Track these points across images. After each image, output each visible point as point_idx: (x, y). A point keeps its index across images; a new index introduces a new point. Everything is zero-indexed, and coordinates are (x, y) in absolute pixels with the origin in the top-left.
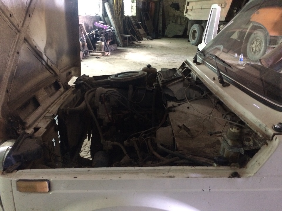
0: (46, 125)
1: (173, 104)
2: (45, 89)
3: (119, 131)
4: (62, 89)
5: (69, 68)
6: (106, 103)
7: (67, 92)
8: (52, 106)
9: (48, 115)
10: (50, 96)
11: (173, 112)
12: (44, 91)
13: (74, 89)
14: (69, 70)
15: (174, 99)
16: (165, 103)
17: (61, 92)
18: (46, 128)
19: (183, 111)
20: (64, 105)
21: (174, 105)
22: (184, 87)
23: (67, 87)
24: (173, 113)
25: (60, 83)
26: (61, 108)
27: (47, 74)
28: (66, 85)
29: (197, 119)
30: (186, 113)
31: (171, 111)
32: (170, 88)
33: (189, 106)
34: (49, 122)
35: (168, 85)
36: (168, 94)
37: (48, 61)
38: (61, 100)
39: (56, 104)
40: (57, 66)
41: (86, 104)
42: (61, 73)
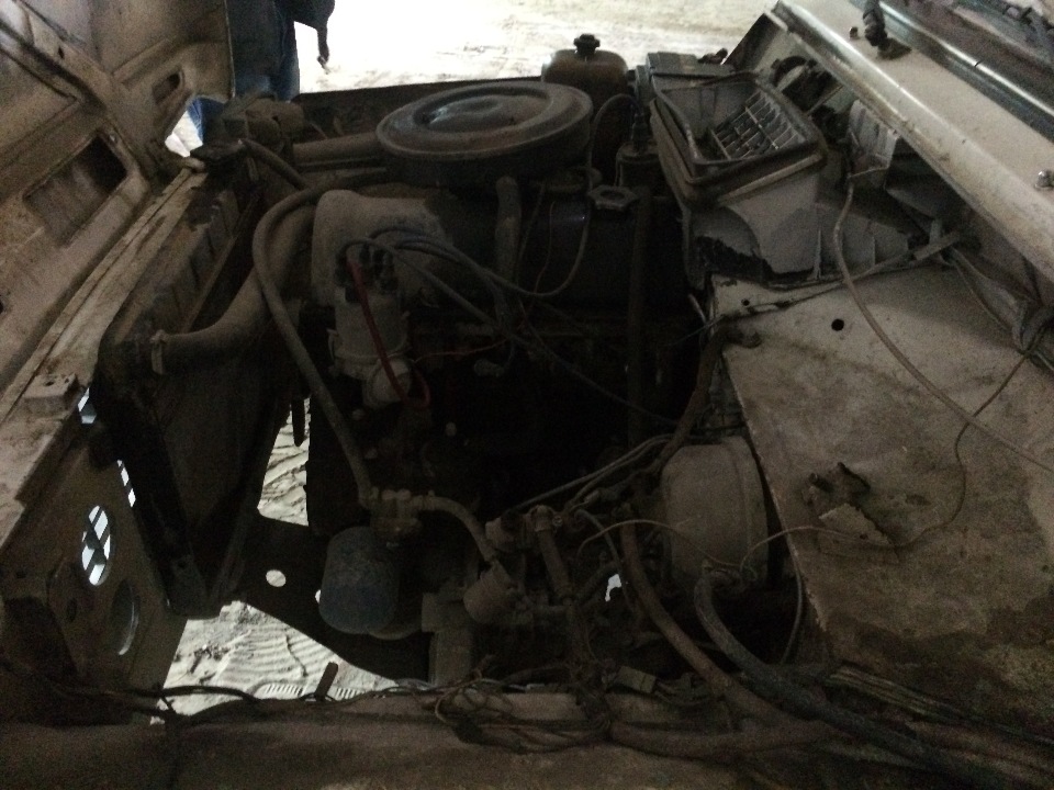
0: (27, 468)
1: (746, 296)
2: (27, 199)
3: (451, 428)
4: (134, 184)
5: (170, 51)
6: (376, 300)
7: (160, 201)
8: (72, 305)
9: (38, 390)
10: (64, 240)
11: (750, 347)
12: (24, 211)
13: (198, 180)
14: (169, 67)
15: (752, 268)
16: (701, 285)
17: (126, 198)
18: (20, 497)
19: (806, 340)
20: (134, 313)
21: (753, 302)
22: (817, 201)
23: (163, 168)
24: (748, 352)
25: (120, 149)
26: (119, 338)
27: (39, 102)
28: (153, 158)
29: (899, 406)
30: (823, 358)
31: (737, 339)
32: (735, 208)
33: (839, 317)
34: (46, 441)
35: (732, 194)
36: (719, 243)
37: (34, 30)
38: (124, 268)
39: (98, 291)
40: (97, 51)
41: (263, 296)
42: (123, 88)
